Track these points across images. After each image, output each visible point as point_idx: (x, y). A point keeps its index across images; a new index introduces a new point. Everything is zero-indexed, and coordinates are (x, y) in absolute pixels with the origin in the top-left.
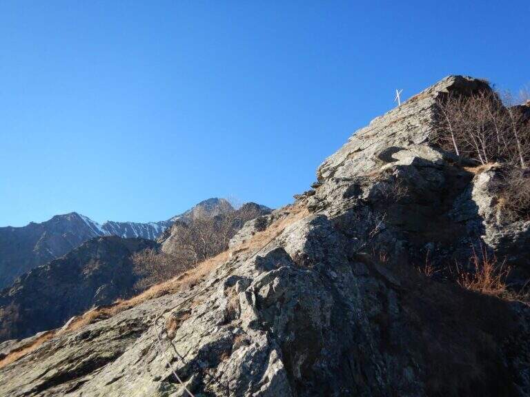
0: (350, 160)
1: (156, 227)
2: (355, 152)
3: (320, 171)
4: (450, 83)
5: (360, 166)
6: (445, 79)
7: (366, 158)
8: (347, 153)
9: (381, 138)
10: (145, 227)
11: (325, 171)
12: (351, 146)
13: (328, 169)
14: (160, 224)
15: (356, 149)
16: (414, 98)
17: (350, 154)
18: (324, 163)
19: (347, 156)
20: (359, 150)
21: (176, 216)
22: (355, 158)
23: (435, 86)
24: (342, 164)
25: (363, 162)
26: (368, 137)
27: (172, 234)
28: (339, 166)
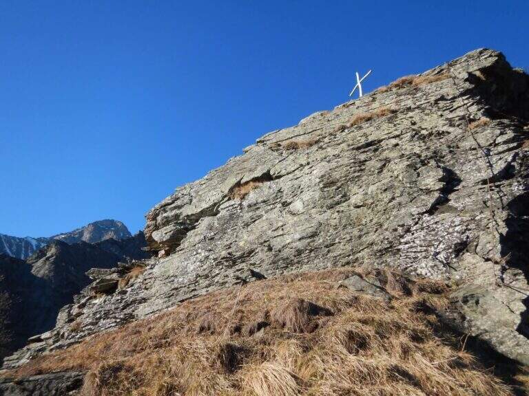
0: (236, 201)
1: (34, 243)
2: (255, 180)
3: (154, 218)
4: (487, 61)
5: (261, 225)
6: (475, 52)
7: (285, 204)
8: (232, 181)
9: (331, 151)
10: (21, 242)
11: (167, 222)
12: (247, 165)
13: (177, 216)
14: (39, 240)
15: (258, 174)
16: (403, 82)
17: (238, 184)
18: (168, 199)
19: (231, 190)
20: (267, 177)
21: (62, 234)
22: (253, 197)
23: (451, 65)
24: (212, 211)
25: (274, 215)
26: (294, 147)
27: (49, 254)
28: (203, 213)
